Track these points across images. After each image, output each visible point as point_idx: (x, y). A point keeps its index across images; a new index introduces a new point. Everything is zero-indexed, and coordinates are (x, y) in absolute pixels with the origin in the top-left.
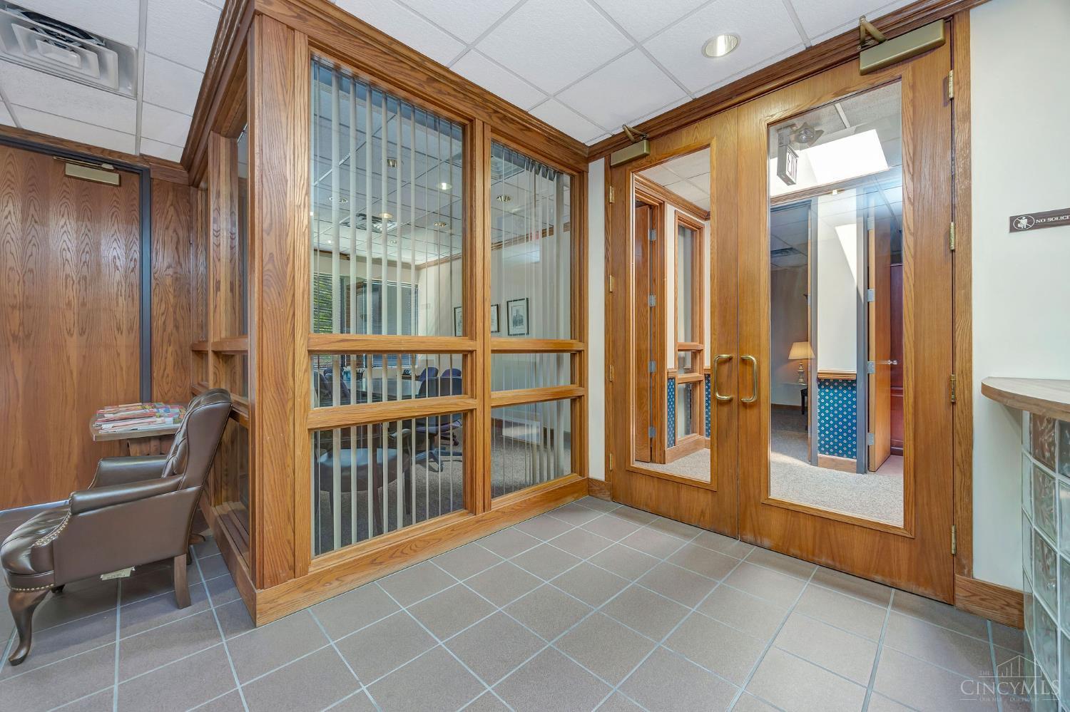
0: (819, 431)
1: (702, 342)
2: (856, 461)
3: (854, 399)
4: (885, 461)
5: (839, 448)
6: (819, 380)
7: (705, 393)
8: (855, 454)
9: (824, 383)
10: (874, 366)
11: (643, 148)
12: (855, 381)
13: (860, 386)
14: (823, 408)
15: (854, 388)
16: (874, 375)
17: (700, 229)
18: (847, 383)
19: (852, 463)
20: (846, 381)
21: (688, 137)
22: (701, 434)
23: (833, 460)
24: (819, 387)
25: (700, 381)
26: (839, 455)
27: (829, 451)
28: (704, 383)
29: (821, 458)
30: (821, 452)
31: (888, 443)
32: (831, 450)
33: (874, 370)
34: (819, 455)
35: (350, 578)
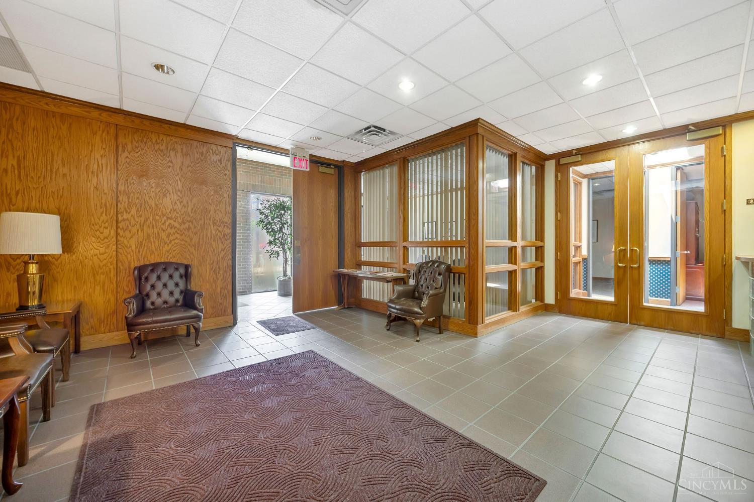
0: (649, 286)
1: (580, 241)
2: (670, 300)
3: (669, 270)
4: (684, 302)
5: (661, 294)
6: (649, 260)
7: (582, 268)
8: (670, 297)
9: (653, 262)
10: (679, 254)
11: (579, 158)
12: (670, 261)
13: (673, 263)
14: (652, 274)
15: (670, 265)
16: (679, 258)
17: (580, 183)
18: (666, 262)
19: (668, 301)
20: (665, 261)
21: (602, 155)
22: (580, 289)
23: (657, 300)
24: (650, 264)
25: (580, 262)
26: (661, 297)
27: (655, 296)
28: (582, 264)
29: (651, 299)
30: (651, 296)
31: (685, 294)
32: (656, 295)
33: (679, 255)
34: (650, 298)
35: (493, 327)
